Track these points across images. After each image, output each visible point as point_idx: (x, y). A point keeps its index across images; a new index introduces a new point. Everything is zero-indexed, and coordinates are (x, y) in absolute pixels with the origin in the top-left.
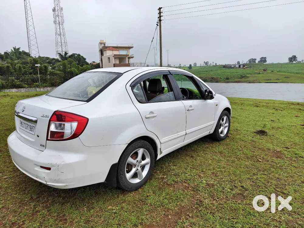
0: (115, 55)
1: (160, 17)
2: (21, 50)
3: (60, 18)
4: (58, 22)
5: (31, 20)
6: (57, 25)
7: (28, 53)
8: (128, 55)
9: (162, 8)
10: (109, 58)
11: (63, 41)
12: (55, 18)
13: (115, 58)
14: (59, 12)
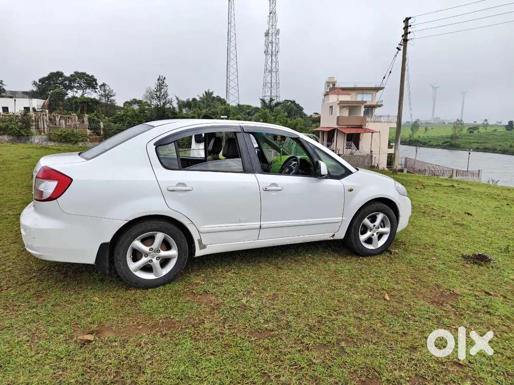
0: (341, 102)
1: (406, 34)
2: (215, 95)
3: (274, 45)
4: (270, 52)
5: (234, 52)
6: (269, 57)
7: (223, 99)
8: (366, 102)
9: (410, 18)
10: (331, 107)
11: (274, 81)
12: (267, 46)
14: (274, 36)
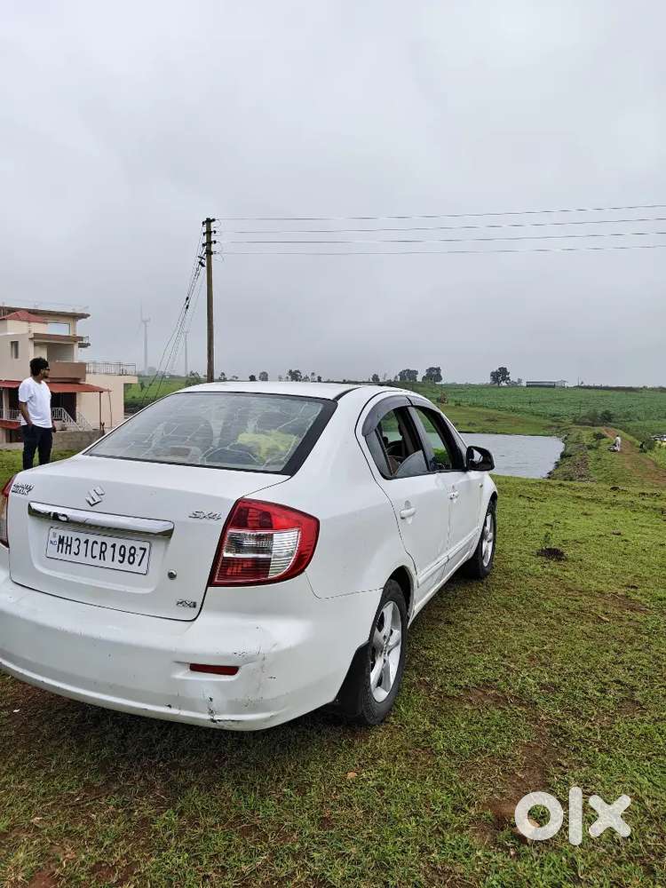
0: (37, 336)
1: (209, 243)
9: (214, 220)
10: (15, 344)
13: (35, 345)
